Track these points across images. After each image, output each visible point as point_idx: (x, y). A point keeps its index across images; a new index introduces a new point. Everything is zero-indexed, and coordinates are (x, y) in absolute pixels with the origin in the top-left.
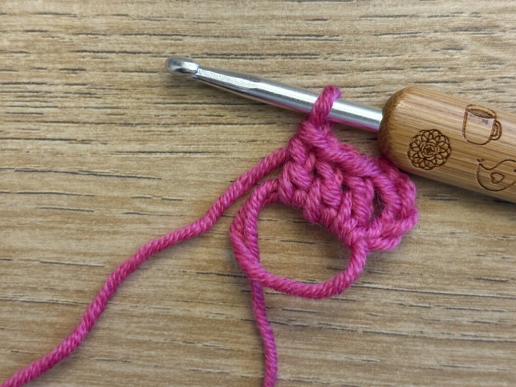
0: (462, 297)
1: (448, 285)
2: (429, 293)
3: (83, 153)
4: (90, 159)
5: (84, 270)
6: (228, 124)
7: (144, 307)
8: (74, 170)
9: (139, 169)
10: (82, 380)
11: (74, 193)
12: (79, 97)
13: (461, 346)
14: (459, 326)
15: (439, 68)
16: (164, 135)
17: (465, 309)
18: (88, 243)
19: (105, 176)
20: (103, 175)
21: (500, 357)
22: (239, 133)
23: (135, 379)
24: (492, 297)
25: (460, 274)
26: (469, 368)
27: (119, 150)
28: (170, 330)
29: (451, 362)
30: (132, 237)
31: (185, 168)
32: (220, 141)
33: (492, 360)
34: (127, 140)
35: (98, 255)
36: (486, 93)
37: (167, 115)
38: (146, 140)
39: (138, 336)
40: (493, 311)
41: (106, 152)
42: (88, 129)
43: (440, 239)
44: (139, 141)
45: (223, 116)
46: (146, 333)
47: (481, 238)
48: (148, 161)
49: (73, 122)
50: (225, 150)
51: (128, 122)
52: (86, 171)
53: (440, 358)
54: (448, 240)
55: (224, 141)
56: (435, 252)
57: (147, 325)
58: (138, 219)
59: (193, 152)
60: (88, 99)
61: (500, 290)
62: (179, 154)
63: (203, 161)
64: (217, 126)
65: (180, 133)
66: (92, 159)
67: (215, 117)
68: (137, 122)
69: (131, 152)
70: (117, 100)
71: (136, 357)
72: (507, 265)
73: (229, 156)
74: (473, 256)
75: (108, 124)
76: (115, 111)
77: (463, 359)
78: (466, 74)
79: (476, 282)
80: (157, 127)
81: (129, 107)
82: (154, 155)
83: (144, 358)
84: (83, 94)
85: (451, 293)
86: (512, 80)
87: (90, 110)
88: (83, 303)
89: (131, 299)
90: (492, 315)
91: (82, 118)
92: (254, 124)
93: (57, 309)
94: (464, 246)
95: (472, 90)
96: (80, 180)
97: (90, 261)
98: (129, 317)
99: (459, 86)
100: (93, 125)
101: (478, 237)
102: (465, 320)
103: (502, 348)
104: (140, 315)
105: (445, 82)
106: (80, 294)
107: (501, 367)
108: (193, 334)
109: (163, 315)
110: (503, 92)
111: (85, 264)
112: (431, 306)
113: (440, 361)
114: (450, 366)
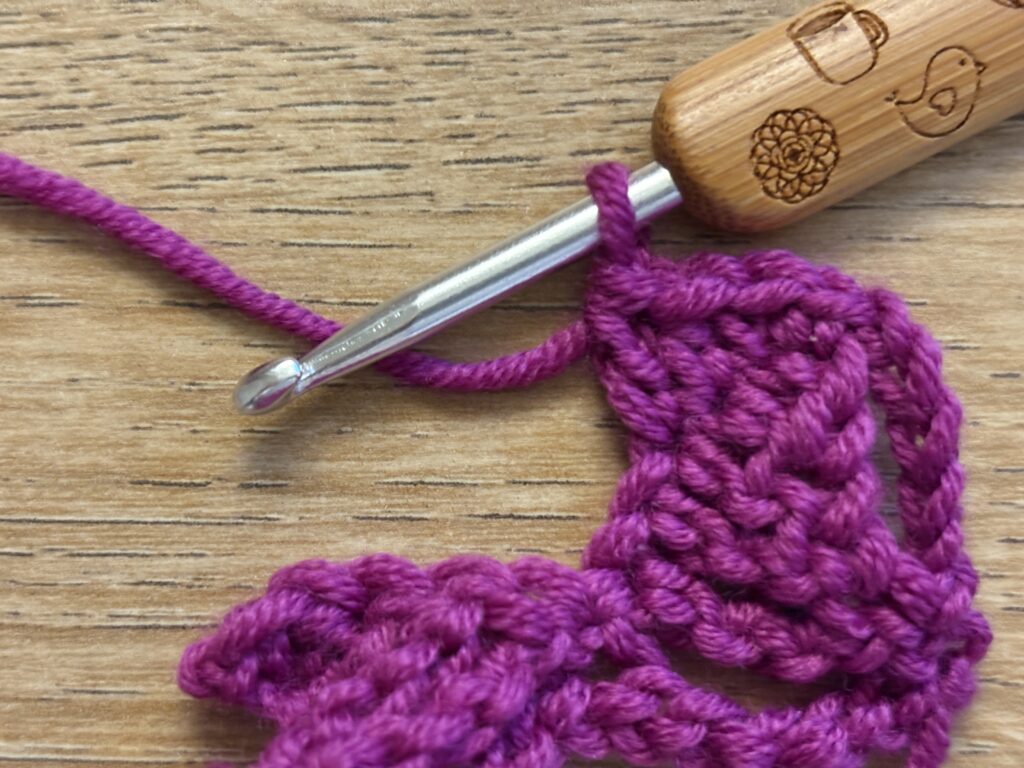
0: (106, 526)
1: (71, 499)
2: (29, 521)
13: (110, 640)
14: (103, 594)
15: (19, 14)
17: (115, 555)
24: (174, 523)
25: (97, 473)
26: (134, 692)
29: (90, 682)
36: (126, 65)
40: (181, 555)
43: (46, 396)
47: (141, 388)
53: (62, 673)
54: (63, 396)
56: (36, 425)
61: (193, 505)
72: (205, 449)
74: (123, 430)
77: (118, 672)
78: (80, 26)
79: (135, 489)
85: (80, 519)
86: (182, 34)
90: (179, 565)
94: (100, 408)
95: (94, 59)
99: (65, 51)
101: (132, 387)
102: (115, 580)
105: (34, 44)
110: (166, 61)
112: (34, 551)
113: (64, 680)
114: (88, 692)
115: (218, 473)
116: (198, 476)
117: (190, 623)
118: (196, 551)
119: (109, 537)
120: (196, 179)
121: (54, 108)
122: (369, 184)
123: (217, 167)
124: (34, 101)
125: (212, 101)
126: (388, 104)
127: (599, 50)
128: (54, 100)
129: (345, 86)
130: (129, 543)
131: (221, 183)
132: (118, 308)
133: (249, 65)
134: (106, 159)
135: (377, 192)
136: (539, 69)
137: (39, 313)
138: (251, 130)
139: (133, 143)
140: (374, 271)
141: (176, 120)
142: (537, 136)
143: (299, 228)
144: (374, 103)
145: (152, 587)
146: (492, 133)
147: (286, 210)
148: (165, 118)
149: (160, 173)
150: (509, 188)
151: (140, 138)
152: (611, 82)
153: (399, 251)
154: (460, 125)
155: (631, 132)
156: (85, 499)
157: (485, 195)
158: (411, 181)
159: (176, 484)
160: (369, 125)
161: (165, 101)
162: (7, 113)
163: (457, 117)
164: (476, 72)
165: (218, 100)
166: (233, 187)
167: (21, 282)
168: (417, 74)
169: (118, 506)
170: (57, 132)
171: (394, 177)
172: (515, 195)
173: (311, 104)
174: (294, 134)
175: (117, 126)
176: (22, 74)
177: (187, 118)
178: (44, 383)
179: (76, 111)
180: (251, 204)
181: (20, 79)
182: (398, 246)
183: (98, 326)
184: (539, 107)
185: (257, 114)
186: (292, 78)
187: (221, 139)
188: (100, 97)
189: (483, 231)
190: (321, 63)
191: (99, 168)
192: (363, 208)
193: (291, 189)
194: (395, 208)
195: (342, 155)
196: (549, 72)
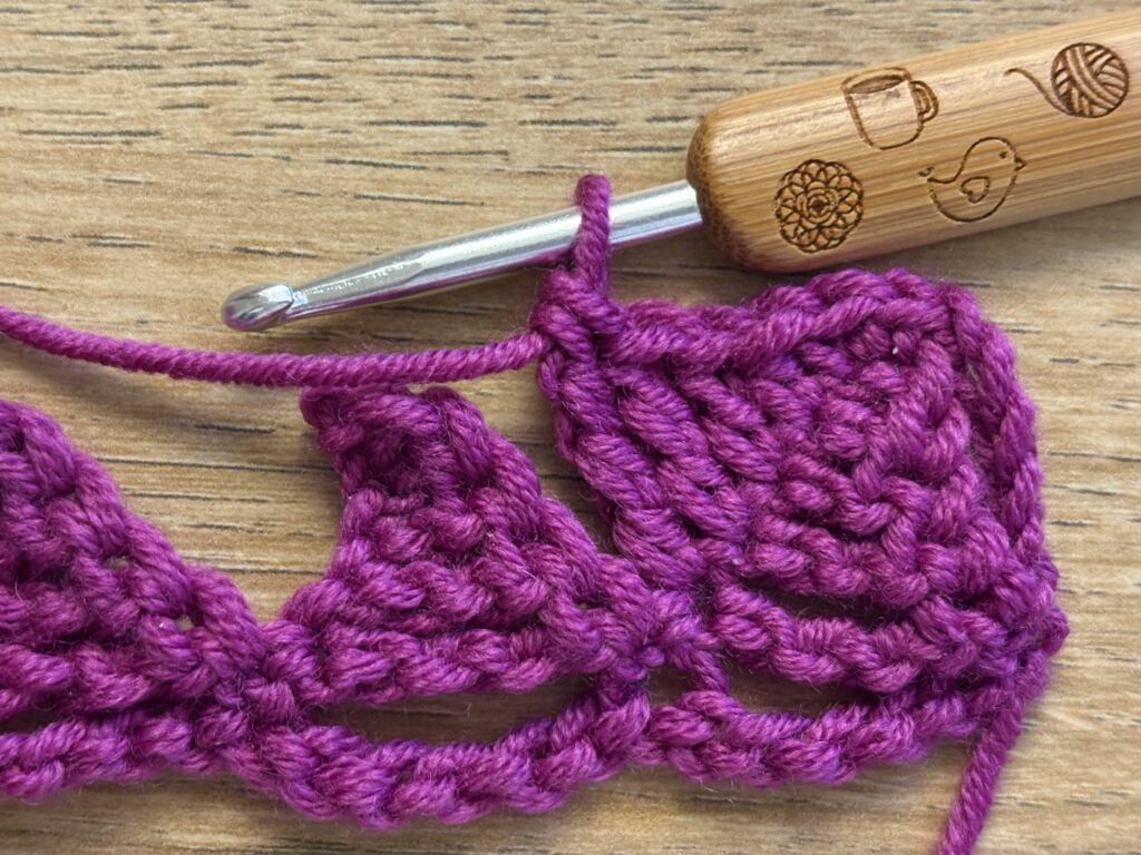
0: (169, 468)
1: (135, 440)
17: (178, 497)
24: (237, 468)
36: (207, 9)
40: (243, 500)
47: (209, 334)
61: (257, 452)
79: (200, 433)
85: (144, 459)
90: (240, 510)
101: (201, 331)
102: (176, 522)
110: (247, 7)
115: (282, 421)
116: (263, 423)
117: (249, 567)
118: (258, 497)
119: (172, 479)
120: (272, 126)
121: (133, 48)
122: (444, 140)
123: (294, 116)
124: (112, 40)
125: (291, 49)
126: (467, 60)
127: (679, 17)
128: (134, 41)
129: (425, 41)
130: (191, 486)
131: (297, 131)
132: (189, 252)
133: (330, 15)
134: (183, 102)
135: (453, 148)
136: (619, 33)
137: (111, 253)
138: (330, 81)
139: (211, 88)
140: (446, 227)
141: (255, 67)
142: (614, 100)
143: (373, 181)
144: (453, 59)
145: (213, 531)
146: (569, 95)
147: (361, 163)
148: (244, 63)
149: (237, 118)
150: (583, 151)
151: (218, 83)
152: (690, 50)
153: (472, 209)
154: (538, 86)
155: (708, 101)
156: (149, 440)
157: (559, 156)
158: (487, 139)
159: (241, 430)
160: (447, 81)
161: (244, 46)
162: (85, 51)
163: (536, 78)
164: (556, 33)
165: (298, 49)
166: (308, 137)
167: (94, 221)
168: (497, 33)
169: (182, 449)
170: (135, 72)
171: (470, 135)
172: (589, 159)
173: (390, 57)
174: (371, 86)
175: (194, 70)
176: (102, 13)
177: (266, 65)
178: (114, 323)
179: (156, 52)
180: (324, 154)
181: (100, 17)
182: (471, 204)
183: (170, 268)
184: (618, 72)
185: (336, 64)
186: (372, 30)
187: (299, 88)
188: (179, 39)
189: (556, 193)
190: (402, 16)
191: (176, 111)
192: (437, 164)
193: (366, 142)
194: (469, 166)
195: (419, 110)
196: (629, 37)
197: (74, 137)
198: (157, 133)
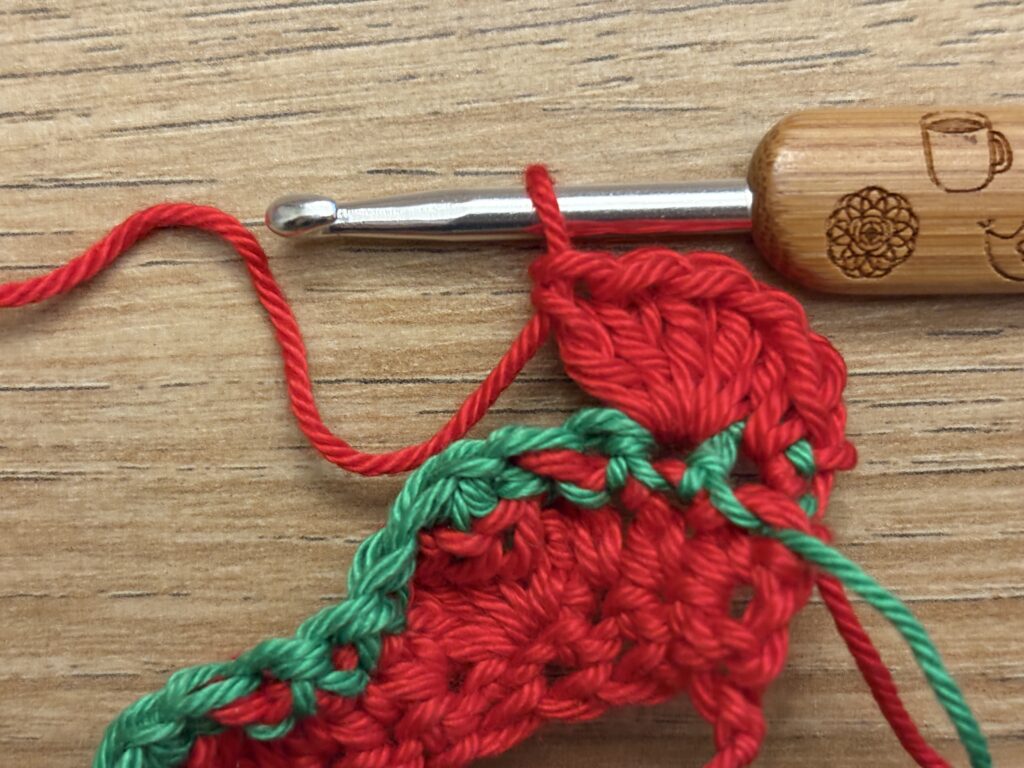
0: (905, 377)
1: (870, 353)
3: (41, 141)
4: (55, 151)
5: (67, 399)
6: (349, 45)
7: (208, 468)
8: (24, 180)
9: (164, 164)
10: (86, 647)
11: (29, 231)
12: (22, 20)
13: (915, 486)
14: (905, 442)
16: (212, 83)
17: (915, 404)
18: (71, 337)
19: (92, 185)
20: (88, 185)
21: (1005, 504)
22: (374, 64)
23: (204, 632)
24: (970, 371)
26: (939, 534)
27: (116, 127)
28: (270, 514)
29: (898, 526)
30: (164, 315)
31: (266, 150)
32: (336, 85)
33: (989, 513)
34: (133, 103)
35: (94, 363)
37: (214, 38)
38: (174, 99)
39: (199, 534)
40: (978, 402)
41: (90, 133)
42: (47, 87)
44: (159, 101)
45: (337, 29)
46: (217, 527)
48: (185, 144)
49: (13, 76)
50: (350, 103)
51: (132, 64)
52: (51, 180)
53: (869, 518)
55: (346, 85)
57: (217, 509)
58: (174, 275)
59: (279, 116)
60: (42, 22)
61: (987, 353)
62: (249, 121)
63: (305, 132)
64: (326, 52)
65: (248, 76)
66: (62, 152)
67: (321, 33)
68: (151, 60)
69: (144, 128)
70: (104, 17)
71: (201, 583)
73: (362, 117)
75: (90, 70)
76: (102, 41)
77: (923, 515)
79: (931, 340)
80: (195, 67)
81: (131, 29)
82: (194, 130)
83: (218, 583)
84: (30, 12)
85: (880, 371)
87: (47, 44)
88: (72, 474)
89: (175, 454)
90: (976, 411)
91: (34, 63)
92: (407, 39)
93: (16, 491)
96: (39, 201)
97: (78, 377)
98: (176, 496)
100: (58, 76)
102: (916, 428)
103: (1007, 484)
104: (197, 488)
106: (64, 454)
107: (1010, 526)
108: (321, 518)
109: (250, 483)
111: (68, 385)
113: (873, 525)
114: (895, 535)
115: (1009, 320)
116: (990, 324)
117: (990, 466)
118: (992, 397)
119: (909, 387)
120: (976, 33)
123: (995, 20)
130: (928, 392)
131: (999, 35)
134: (889, 18)
145: (952, 434)
149: (941, 29)
156: (883, 352)
159: (970, 333)
166: (1009, 40)
169: (915, 357)
191: (881, 28)
197: (786, 63)
198: (865, 51)
